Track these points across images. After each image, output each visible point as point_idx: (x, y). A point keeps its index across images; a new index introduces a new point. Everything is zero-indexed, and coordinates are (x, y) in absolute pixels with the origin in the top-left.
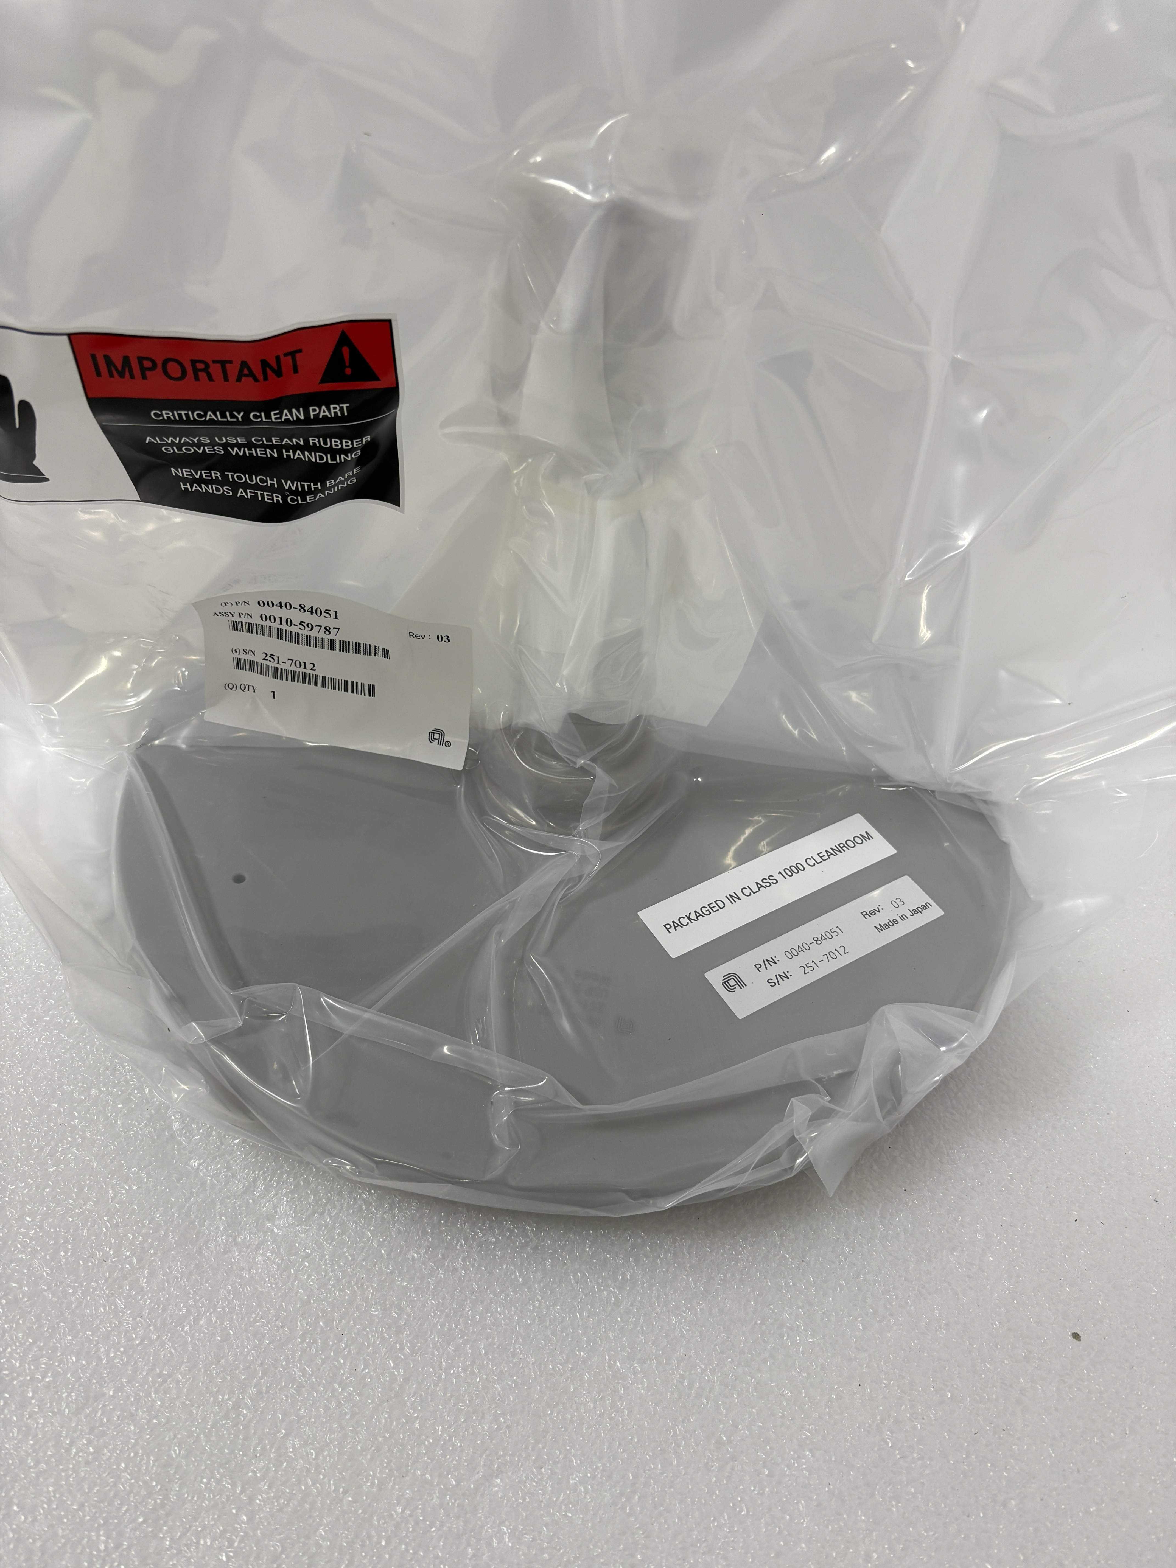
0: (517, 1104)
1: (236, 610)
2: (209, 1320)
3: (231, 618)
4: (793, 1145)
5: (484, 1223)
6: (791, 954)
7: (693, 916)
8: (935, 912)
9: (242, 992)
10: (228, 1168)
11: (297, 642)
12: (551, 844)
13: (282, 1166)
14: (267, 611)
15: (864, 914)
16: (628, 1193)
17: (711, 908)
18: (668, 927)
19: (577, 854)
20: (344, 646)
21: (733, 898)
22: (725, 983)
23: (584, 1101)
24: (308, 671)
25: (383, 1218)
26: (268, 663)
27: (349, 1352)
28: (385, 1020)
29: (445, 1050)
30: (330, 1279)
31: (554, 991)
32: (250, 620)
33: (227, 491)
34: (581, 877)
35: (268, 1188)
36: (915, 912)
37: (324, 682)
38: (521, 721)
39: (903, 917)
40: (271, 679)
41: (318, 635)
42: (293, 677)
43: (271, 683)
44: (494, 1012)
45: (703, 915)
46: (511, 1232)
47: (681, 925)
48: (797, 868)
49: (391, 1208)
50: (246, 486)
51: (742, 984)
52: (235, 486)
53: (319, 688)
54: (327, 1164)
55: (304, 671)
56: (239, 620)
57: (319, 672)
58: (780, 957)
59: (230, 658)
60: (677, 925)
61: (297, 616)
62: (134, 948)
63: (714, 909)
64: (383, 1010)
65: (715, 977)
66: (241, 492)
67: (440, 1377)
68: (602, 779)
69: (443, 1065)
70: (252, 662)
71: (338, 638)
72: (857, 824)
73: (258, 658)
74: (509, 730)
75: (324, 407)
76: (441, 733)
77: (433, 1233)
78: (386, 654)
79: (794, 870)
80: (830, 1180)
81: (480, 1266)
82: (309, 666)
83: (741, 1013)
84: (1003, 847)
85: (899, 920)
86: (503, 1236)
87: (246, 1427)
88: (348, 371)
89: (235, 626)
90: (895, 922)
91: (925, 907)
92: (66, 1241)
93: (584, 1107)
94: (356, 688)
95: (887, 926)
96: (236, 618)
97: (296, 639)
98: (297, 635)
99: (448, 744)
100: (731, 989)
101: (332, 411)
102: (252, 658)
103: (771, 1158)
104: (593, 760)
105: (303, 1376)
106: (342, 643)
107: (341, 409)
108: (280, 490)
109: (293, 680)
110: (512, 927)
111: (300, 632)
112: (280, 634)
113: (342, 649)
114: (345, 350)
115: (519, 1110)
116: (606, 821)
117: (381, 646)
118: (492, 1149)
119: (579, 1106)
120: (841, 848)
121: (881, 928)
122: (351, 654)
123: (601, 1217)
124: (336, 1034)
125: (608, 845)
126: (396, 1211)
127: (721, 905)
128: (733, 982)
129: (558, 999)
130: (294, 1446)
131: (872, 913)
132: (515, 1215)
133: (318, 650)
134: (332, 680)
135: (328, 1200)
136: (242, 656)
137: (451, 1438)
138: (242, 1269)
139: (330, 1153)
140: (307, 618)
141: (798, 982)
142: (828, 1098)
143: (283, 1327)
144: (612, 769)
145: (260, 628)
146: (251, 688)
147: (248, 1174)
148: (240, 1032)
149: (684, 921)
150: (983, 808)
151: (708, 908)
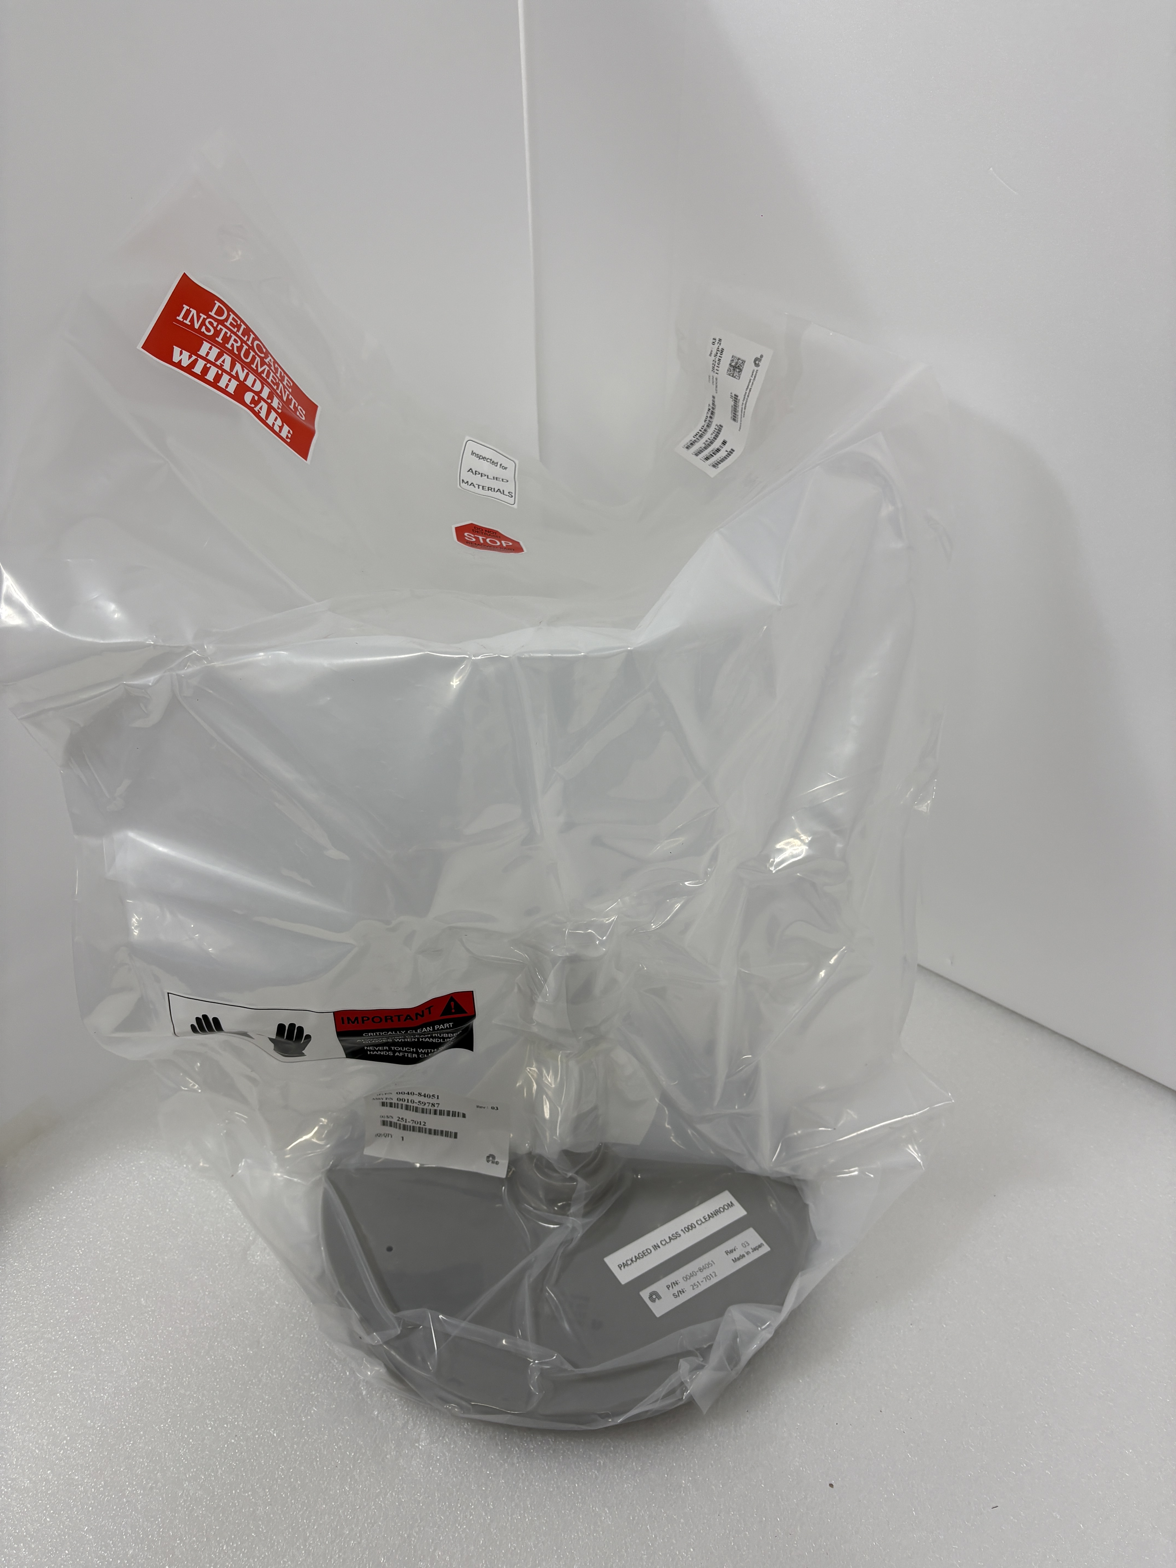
0: (542, 1369)
1: (384, 1097)
2: (392, 1494)
3: (381, 1101)
4: (682, 1386)
5: (527, 1438)
6: (686, 1278)
7: (634, 1259)
8: (766, 1249)
9: (400, 1314)
10: (393, 1415)
11: (416, 1111)
12: (556, 1221)
13: (421, 1412)
14: (401, 1096)
15: (727, 1252)
16: (600, 1415)
17: (644, 1254)
18: (620, 1266)
19: (570, 1226)
20: (441, 1113)
21: (656, 1247)
22: (650, 1297)
23: (575, 1365)
24: (421, 1126)
25: (475, 1437)
26: (400, 1122)
27: (463, 1509)
28: (473, 1327)
29: (504, 1342)
30: (450, 1472)
31: (560, 1307)
32: (391, 1101)
33: (391, 1054)
34: (572, 1240)
35: (415, 1424)
36: (755, 1249)
37: (430, 1132)
38: (538, 1151)
39: (748, 1253)
40: (401, 1131)
41: (428, 1108)
42: (414, 1129)
43: (401, 1133)
44: (528, 1321)
45: (639, 1258)
46: (542, 1442)
47: (627, 1265)
48: (692, 1227)
49: (479, 1432)
50: (399, 1052)
51: (659, 1297)
52: (394, 1052)
53: (427, 1135)
54: (446, 1408)
55: (420, 1126)
56: (386, 1101)
57: (428, 1127)
58: (681, 1280)
59: (380, 1120)
60: (625, 1265)
61: (417, 1099)
62: (339, 1293)
63: (646, 1254)
64: (470, 1321)
65: (645, 1294)
66: (397, 1054)
67: (508, 1519)
68: (581, 1184)
69: (504, 1351)
70: (391, 1122)
71: (438, 1109)
72: (726, 1197)
73: (395, 1120)
74: (530, 1155)
75: (441, 1025)
76: (494, 1157)
77: (501, 1445)
78: (464, 1116)
79: (690, 1228)
80: (704, 1406)
81: (526, 1462)
82: (422, 1124)
83: (658, 1314)
84: (806, 1206)
85: (745, 1254)
86: (538, 1444)
87: (414, 1546)
88: (453, 1011)
89: (383, 1104)
90: (743, 1256)
91: (760, 1246)
92: (317, 1457)
93: (575, 1370)
94: (447, 1134)
95: (739, 1259)
96: (384, 1100)
97: (416, 1110)
98: (417, 1108)
99: (497, 1163)
100: (653, 1301)
101: (445, 1026)
102: (392, 1120)
103: (671, 1392)
104: (577, 1173)
105: (440, 1520)
106: (441, 1111)
107: (449, 1025)
108: (417, 1052)
109: (413, 1130)
110: (536, 1271)
111: (419, 1106)
112: (407, 1108)
113: (440, 1114)
114: (452, 1003)
115: (543, 1373)
116: (586, 1206)
117: (461, 1112)
118: (530, 1394)
119: (574, 1369)
120: (716, 1213)
121: (735, 1260)
122: (445, 1117)
123: (587, 1430)
124: (447, 1335)
125: (586, 1220)
126: (482, 1434)
127: (649, 1251)
128: (655, 1296)
129: (562, 1312)
130: (439, 1554)
131: (731, 1251)
132: (543, 1432)
133: (428, 1115)
134: (435, 1130)
135: (446, 1429)
136: (386, 1119)
137: (515, 1549)
138: (405, 1468)
139: (447, 1402)
140: (422, 1099)
141: (690, 1294)
142: (702, 1359)
143: (429, 1497)
144: (587, 1176)
145: (396, 1105)
146: (390, 1136)
147: (404, 1417)
148: (398, 1337)
149: (629, 1262)
150: (796, 1184)
151: (642, 1254)
